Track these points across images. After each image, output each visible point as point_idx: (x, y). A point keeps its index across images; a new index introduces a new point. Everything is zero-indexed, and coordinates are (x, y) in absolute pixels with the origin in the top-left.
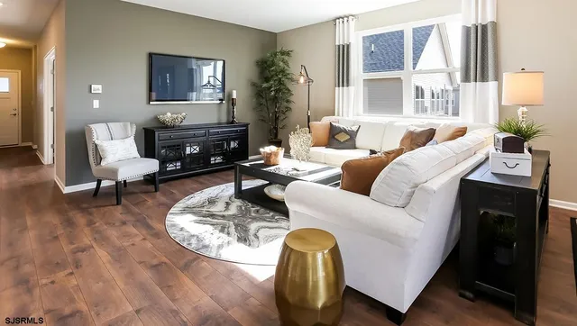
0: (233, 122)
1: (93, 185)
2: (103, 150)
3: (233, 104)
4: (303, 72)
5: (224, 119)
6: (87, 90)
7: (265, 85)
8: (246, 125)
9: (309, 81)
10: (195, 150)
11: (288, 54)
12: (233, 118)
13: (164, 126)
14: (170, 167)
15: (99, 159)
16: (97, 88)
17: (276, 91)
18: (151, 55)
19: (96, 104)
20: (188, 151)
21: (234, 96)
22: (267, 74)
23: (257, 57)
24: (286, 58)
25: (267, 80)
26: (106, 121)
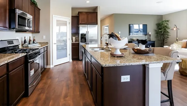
0: (150, 40)
3: (150, 36)
4: (175, 27)
7: (160, 31)
8: (154, 41)
9: (177, 29)
11: (168, 21)
17: (164, 32)
18: (129, 25)
21: (150, 34)
22: (160, 27)
23: (156, 22)
24: (167, 22)
25: (160, 29)
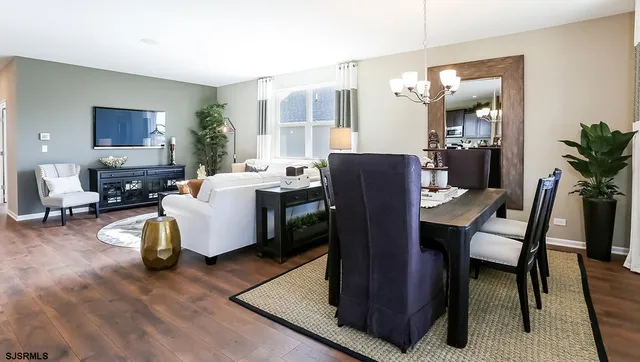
0: (171, 164)
1: (41, 215)
2: (50, 185)
3: (172, 150)
5: (165, 162)
6: (37, 137)
7: (202, 133)
8: (183, 167)
9: (230, 130)
10: (135, 186)
11: (222, 106)
12: (172, 161)
13: (106, 167)
14: (111, 200)
15: (47, 191)
16: (46, 136)
17: (212, 139)
18: (95, 108)
19: (45, 149)
20: (128, 187)
21: (174, 142)
22: (205, 123)
24: (221, 110)
25: (205, 128)
26: (54, 163)
